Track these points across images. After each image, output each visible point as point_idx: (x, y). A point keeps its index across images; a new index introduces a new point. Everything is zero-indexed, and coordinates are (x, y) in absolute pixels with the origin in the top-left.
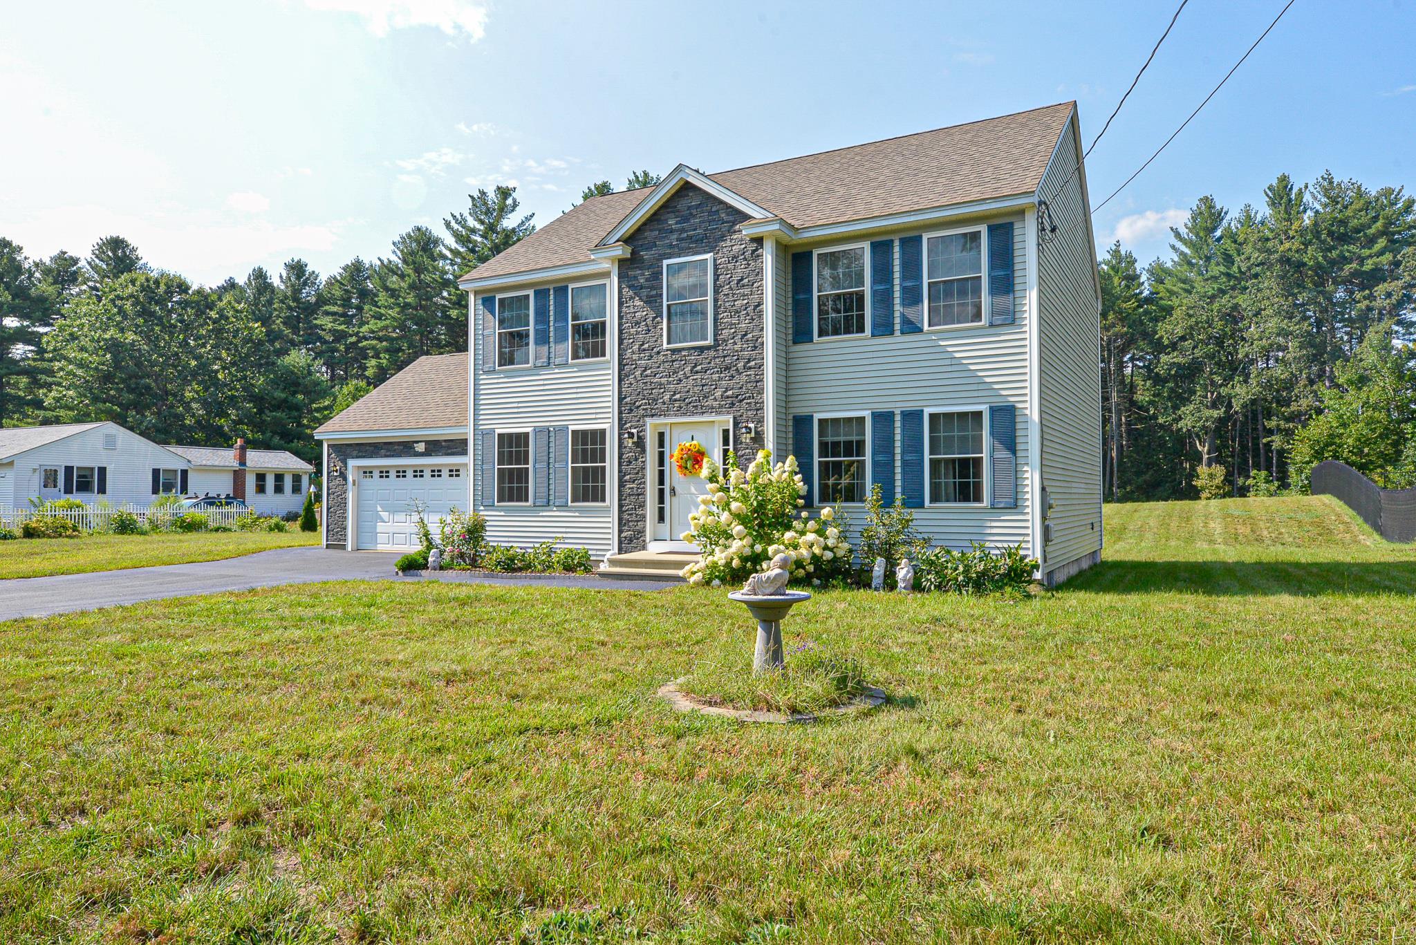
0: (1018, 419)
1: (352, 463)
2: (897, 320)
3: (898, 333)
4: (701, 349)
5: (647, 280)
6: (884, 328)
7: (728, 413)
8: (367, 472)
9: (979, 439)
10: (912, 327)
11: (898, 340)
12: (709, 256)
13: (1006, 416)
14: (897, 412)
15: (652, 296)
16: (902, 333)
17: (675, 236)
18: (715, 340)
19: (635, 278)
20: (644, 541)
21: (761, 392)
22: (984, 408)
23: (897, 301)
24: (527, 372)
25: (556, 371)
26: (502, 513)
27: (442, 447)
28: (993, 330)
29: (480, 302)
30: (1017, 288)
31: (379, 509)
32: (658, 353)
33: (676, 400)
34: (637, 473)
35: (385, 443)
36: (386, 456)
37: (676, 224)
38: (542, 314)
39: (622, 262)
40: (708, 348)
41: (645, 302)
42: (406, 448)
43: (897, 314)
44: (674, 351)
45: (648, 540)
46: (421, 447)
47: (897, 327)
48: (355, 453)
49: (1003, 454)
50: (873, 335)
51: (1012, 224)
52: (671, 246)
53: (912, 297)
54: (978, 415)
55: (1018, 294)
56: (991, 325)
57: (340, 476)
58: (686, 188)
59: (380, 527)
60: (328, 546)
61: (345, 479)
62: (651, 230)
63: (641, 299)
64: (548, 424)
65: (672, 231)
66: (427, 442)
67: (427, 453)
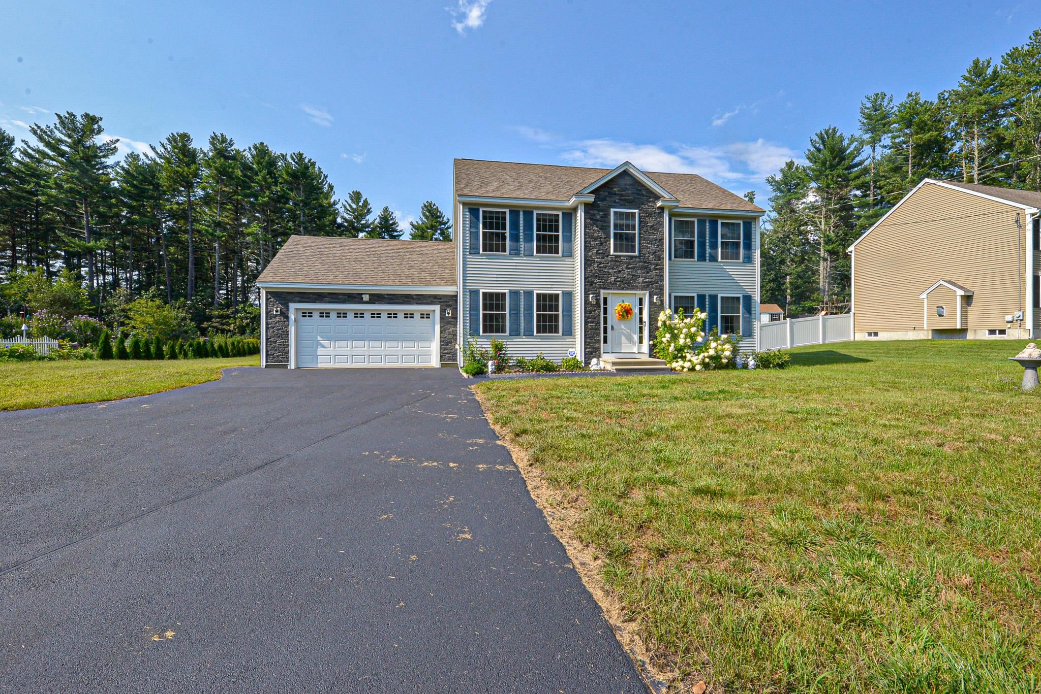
0: (752, 301)
1: (292, 306)
2: (707, 255)
3: (708, 261)
4: (632, 257)
5: (601, 217)
6: (702, 258)
7: (646, 290)
8: (307, 314)
9: (739, 308)
10: (713, 259)
11: (707, 264)
12: (637, 211)
13: (748, 299)
14: (707, 295)
15: (603, 226)
16: (710, 261)
17: (618, 197)
18: (639, 254)
19: (594, 215)
20: (600, 353)
21: (663, 280)
22: (741, 296)
23: (707, 247)
24: (505, 257)
25: (525, 259)
26: (485, 340)
27: (385, 298)
28: (744, 264)
29: (467, 210)
30: (753, 248)
31: (319, 338)
32: (608, 256)
33: (618, 281)
34: (595, 318)
35: (329, 293)
36: (330, 302)
37: (619, 191)
38: (515, 225)
39: (587, 206)
40: (635, 257)
41: (600, 229)
42: (354, 297)
43: (707, 252)
44: (617, 256)
45: (602, 353)
46: (366, 298)
47: (707, 258)
48: (297, 299)
49: (747, 315)
50: (698, 260)
51: (751, 222)
52: (615, 202)
53: (714, 246)
54: (738, 298)
55: (753, 251)
56: (744, 262)
57: (281, 315)
58: (625, 173)
59: (320, 351)
60: (267, 366)
61: (287, 317)
62: (604, 191)
63: (597, 227)
64: (519, 289)
65: (615, 194)
66: (370, 295)
67: (371, 302)
